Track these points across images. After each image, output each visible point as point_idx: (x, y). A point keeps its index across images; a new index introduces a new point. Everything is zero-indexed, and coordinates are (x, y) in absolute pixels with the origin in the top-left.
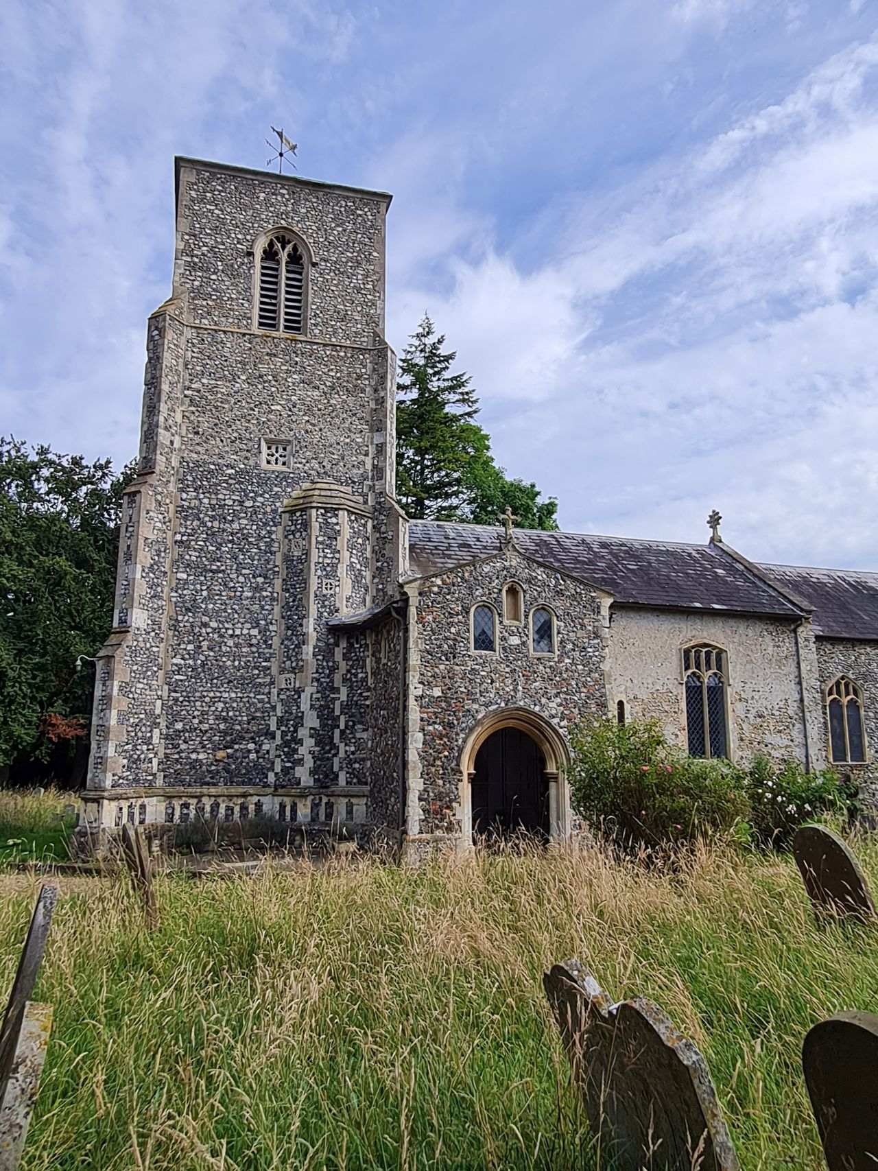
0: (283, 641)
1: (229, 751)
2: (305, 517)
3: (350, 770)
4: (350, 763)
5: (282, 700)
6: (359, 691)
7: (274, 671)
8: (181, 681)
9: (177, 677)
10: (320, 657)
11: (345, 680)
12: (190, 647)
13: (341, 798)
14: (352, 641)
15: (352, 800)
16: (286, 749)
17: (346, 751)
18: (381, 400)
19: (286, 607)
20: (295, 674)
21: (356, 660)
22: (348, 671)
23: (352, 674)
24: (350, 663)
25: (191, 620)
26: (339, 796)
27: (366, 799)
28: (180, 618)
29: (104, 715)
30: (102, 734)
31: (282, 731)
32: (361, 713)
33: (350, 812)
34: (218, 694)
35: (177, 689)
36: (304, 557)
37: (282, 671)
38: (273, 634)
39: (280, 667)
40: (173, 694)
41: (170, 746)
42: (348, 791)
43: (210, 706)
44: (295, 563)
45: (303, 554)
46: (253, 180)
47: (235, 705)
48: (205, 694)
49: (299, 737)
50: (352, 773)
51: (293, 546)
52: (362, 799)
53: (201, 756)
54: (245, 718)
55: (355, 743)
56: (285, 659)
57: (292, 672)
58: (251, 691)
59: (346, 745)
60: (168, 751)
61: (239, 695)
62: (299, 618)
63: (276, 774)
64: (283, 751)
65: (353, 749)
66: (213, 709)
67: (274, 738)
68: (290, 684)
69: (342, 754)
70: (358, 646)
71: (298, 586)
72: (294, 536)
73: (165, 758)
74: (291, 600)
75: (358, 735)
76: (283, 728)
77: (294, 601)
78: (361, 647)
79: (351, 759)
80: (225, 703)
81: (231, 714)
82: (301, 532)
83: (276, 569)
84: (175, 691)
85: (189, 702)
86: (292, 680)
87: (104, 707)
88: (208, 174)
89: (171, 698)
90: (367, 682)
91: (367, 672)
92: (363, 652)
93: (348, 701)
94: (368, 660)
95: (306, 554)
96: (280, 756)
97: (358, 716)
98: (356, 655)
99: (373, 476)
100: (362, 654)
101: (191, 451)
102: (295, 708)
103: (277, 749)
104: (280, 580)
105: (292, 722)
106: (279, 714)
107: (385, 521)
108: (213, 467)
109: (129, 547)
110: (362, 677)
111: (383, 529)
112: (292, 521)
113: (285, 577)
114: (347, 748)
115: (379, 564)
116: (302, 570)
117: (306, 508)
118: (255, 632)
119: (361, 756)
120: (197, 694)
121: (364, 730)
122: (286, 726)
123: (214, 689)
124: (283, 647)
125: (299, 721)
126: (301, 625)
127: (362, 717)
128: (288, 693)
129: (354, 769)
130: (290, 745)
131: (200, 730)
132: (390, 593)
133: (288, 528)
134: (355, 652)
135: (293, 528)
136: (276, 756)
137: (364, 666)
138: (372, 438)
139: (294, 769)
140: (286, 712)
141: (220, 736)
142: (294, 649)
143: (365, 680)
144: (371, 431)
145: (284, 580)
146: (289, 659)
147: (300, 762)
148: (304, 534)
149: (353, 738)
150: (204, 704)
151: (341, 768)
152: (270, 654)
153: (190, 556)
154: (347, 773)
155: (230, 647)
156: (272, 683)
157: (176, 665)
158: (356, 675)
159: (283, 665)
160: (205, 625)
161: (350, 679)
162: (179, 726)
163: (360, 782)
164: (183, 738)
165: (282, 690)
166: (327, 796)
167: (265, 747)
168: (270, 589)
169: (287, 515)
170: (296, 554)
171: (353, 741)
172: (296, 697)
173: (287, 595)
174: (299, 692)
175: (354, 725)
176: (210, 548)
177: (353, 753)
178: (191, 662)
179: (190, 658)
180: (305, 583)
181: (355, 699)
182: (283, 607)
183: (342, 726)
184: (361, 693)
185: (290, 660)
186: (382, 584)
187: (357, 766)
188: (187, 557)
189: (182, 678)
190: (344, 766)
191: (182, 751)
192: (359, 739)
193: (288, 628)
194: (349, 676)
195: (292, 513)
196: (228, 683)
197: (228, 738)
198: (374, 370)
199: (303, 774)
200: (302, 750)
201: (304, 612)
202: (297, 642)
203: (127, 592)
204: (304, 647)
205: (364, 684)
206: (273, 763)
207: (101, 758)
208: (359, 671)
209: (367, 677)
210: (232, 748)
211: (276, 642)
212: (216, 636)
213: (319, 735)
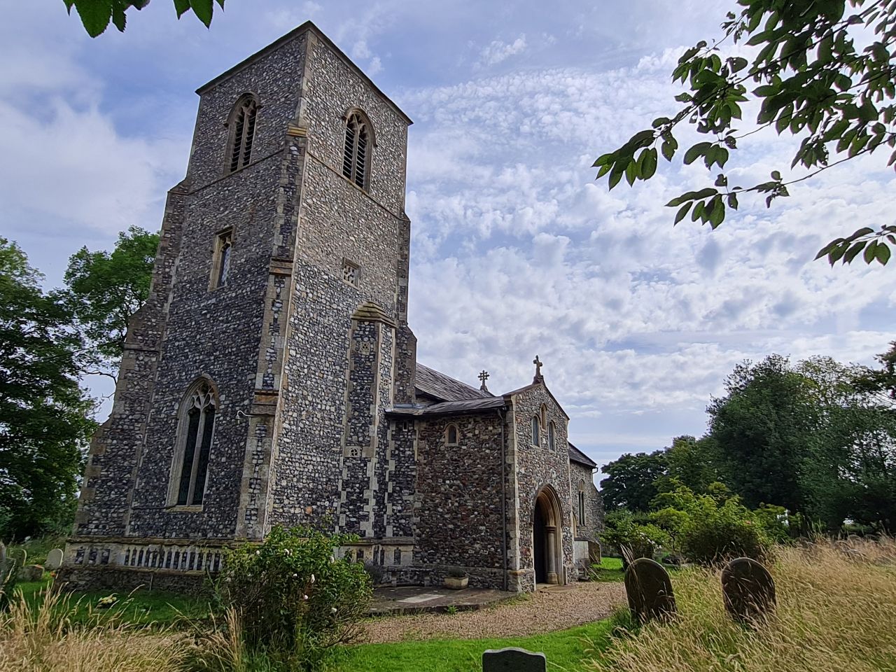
0: (350, 419)
1: (314, 507)
2: (372, 327)
3: (397, 525)
4: (397, 518)
5: (348, 467)
6: (406, 465)
7: (342, 443)
8: (288, 443)
9: (285, 440)
10: (380, 436)
11: (393, 455)
12: (295, 415)
13: (390, 547)
14: (401, 426)
15: (400, 548)
16: (351, 507)
17: (393, 510)
18: (405, 256)
19: (353, 392)
20: (362, 446)
21: (404, 441)
22: (396, 449)
23: (399, 451)
24: (399, 443)
25: (297, 392)
26: (388, 545)
27: (412, 547)
28: (290, 388)
29: (260, 469)
30: (257, 487)
31: (347, 492)
32: (407, 481)
33: (398, 558)
34: (310, 458)
35: (285, 450)
36: (372, 357)
37: (349, 443)
38: (343, 413)
39: (347, 440)
40: (282, 454)
41: (277, 501)
42: (397, 541)
43: (304, 468)
44: (363, 360)
45: (370, 355)
46: (347, 67)
47: (319, 468)
48: (302, 456)
49: (364, 498)
50: (400, 527)
51: (361, 347)
52: (409, 547)
53: (297, 511)
54: (325, 480)
55: (401, 504)
56: (352, 434)
57: (358, 445)
58: (329, 458)
59: (393, 505)
60: (276, 506)
61: (322, 460)
62: (365, 403)
63: (341, 528)
64: (348, 509)
65: (400, 508)
66: (306, 470)
67: (340, 497)
68: (356, 454)
69: (389, 512)
70: (406, 430)
71: (366, 378)
72: (362, 339)
73: (273, 511)
74: (359, 388)
75: (404, 498)
76: (349, 490)
77: (361, 389)
78: (409, 431)
79: (398, 516)
80: (313, 465)
81: (317, 475)
82: (369, 338)
83: (347, 362)
84: (284, 452)
85: (292, 462)
86: (359, 452)
87: (260, 461)
88: (323, 46)
89: (281, 458)
90: (414, 458)
91: (413, 451)
92: (411, 435)
93: (395, 472)
94: (415, 443)
95: (374, 355)
96: (345, 512)
97: (405, 483)
98: (404, 437)
99: (398, 308)
100: (409, 437)
101: (304, 252)
102: (361, 474)
103: (341, 507)
104: (349, 371)
105: (357, 485)
106: (345, 478)
107: (406, 342)
108: (316, 270)
109: (275, 320)
110: (409, 455)
111: (404, 347)
112: (360, 327)
113: (353, 369)
114: (394, 507)
115: (401, 372)
116: (370, 367)
117: (375, 321)
118: (333, 409)
119: (408, 514)
120: (297, 457)
121: (410, 494)
122: (352, 488)
123: (308, 453)
124: (350, 424)
125: (365, 484)
126: (369, 409)
127: (408, 484)
128: (354, 461)
129: (400, 524)
130: (355, 504)
131: (298, 487)
132: (408, 394)
133: (357, 332)
134: (404, 435)
135: (361, 333)
136: (341, 513)
137: (411, 446)
138: (398, 281)
139: (359, 523)
140: (352, 476)
141: (309, 494)
142: (361, 427)
143: (412, 456)
144: (398, 275)
145: (351, 371)
146: (356, 433)
147: (365, 517)
148: (372, 340)
149: (401, 500)
150: (301, 465)
151: (389, 523)
152: (341, 428)
153: (299, 337)
154: (394, 527)
155: (318, 419)
156: (341, 452)
157: (285, 429)
158: (404, 452)
159: (350, 439)
160: (305, 398)
161: (398, 455)
162: (284, 483)
163: (406, 534)
164: (286, 494)
165: (348, 458)
166: (382, 545)
167: (335, 505)
168: (343, 377)
169: (356, 322)
170: (364, 353)
171: (400, 502)
172: (362, 465)
173: (355, 383)
174: (365, 461)
175: (401, 489)
176: (311, 335)
177: (400, 511)
178: (294, 427)
179: (294, 424)
180: (373, 377)
181: (403, 470)
182: (351, 393)
183: (390, 490)
184: (408, 466)
185: (357, 435)
186: (403, 387)
187: (403, 521)
188: (297, 338)
189: (289, 441)
190: (392, 521)
191: (285, 506)
192: (406, 501)
193: (355, 410)
194: (397, 452)
195: (361, 321)
196: (316, 449)
197: (314, 496)
198: (400, 234)
199: (367, 527)
200: (366, 508)
201: (371, 400)
202: (364, 422)
203: (273, 359)
204: (370, 426)
205: (411, 459)
206: (338, 518)
207: (257, 510)
208: (407, 449)
209: (414, 454)
210: (316, 505)
211: (344, 419)
212: (311, 408)
213: (378, 496)
